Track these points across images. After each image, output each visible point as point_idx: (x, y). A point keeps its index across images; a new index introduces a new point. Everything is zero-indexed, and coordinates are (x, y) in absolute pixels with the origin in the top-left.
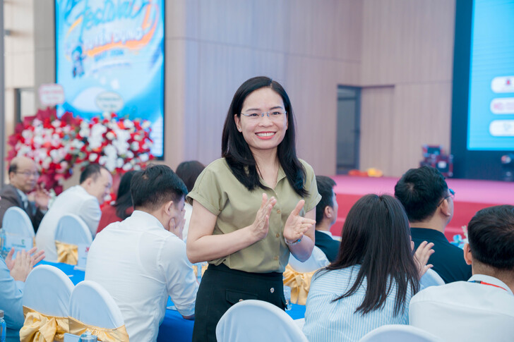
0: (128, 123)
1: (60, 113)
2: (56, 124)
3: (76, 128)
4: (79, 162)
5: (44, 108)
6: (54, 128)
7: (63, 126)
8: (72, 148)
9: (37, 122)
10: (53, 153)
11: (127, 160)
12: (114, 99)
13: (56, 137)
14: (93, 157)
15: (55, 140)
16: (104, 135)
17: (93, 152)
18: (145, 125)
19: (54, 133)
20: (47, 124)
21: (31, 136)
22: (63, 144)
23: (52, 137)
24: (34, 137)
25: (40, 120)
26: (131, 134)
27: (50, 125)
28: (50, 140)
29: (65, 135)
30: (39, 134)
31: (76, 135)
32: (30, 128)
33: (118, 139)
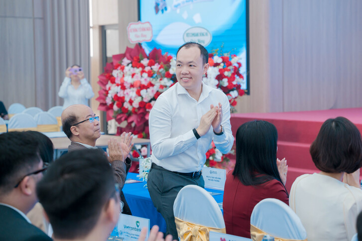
0: (217, 59)
1: (148, 51)
2: (145, 62)
3: (165, 66)
5: (133, 47)
6: (143, 67)
7: (151, 64)
8: (162, 87)
9: (126, 61)
10: (143, 92)
12: (202, 35)
13: (145, 75)
15: (145, 79)
18: (234, 61)
19: (143, 72)
20: (136, 63)
21: (120, 76)
22: (153, 82)
23: (142, 76)
24: (123, 76)
25: (128, 59)
26: (220, 70)
27: (139, 64)
28: (139, 79)
29: (154, 74)
30: (129, 73)
31: (166, 73)
32: (119, 68)
33: (208, 76)
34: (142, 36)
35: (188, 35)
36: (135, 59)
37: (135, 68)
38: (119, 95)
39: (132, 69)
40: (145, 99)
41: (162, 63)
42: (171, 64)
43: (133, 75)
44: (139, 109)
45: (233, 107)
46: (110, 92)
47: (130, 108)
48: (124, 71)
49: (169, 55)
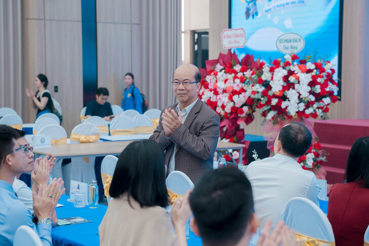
0: (310, 65)
1: (241, 57)
2: (238, 68)
3: (257, 72)
4: (261, 106)
5: (226, 53)
6: (236, 73)
7: (243, 70)
8: (254, 93)
9: (219, 67)
10: (235, 98)
11: (309, 104)
13: (238, 81)
14: (274, 102)
15: (237, 85)
16: (286, 79)
17: (275, 96)
18: (327, 68)
19: (235, 77)
20: (229, 69)
21: (213, 81)
22: (245, 88)
23: (234, 82)
24: (217, 81)
25: (221, 65)
26: (313, 77)
27: (231, 69)
28: (232, 85)
29: (246, 80)
30: (221, 79)
31: (258, 79)
32: (213, 73)
33: (300, 83)
34: (236, 42)
35: (281, 41)
36: (228, 65)
37: (228, 74)
38: (211, 100)
39: (225, 74)
40: (237, 104)
41: (254, 69)
42: (263, 70)
43: (226, 81)
44: (231, 113)
45: (325, 114)
46: (203, 97)
47: (223, 113)
48: (217, 77)
49: (261, 61)
